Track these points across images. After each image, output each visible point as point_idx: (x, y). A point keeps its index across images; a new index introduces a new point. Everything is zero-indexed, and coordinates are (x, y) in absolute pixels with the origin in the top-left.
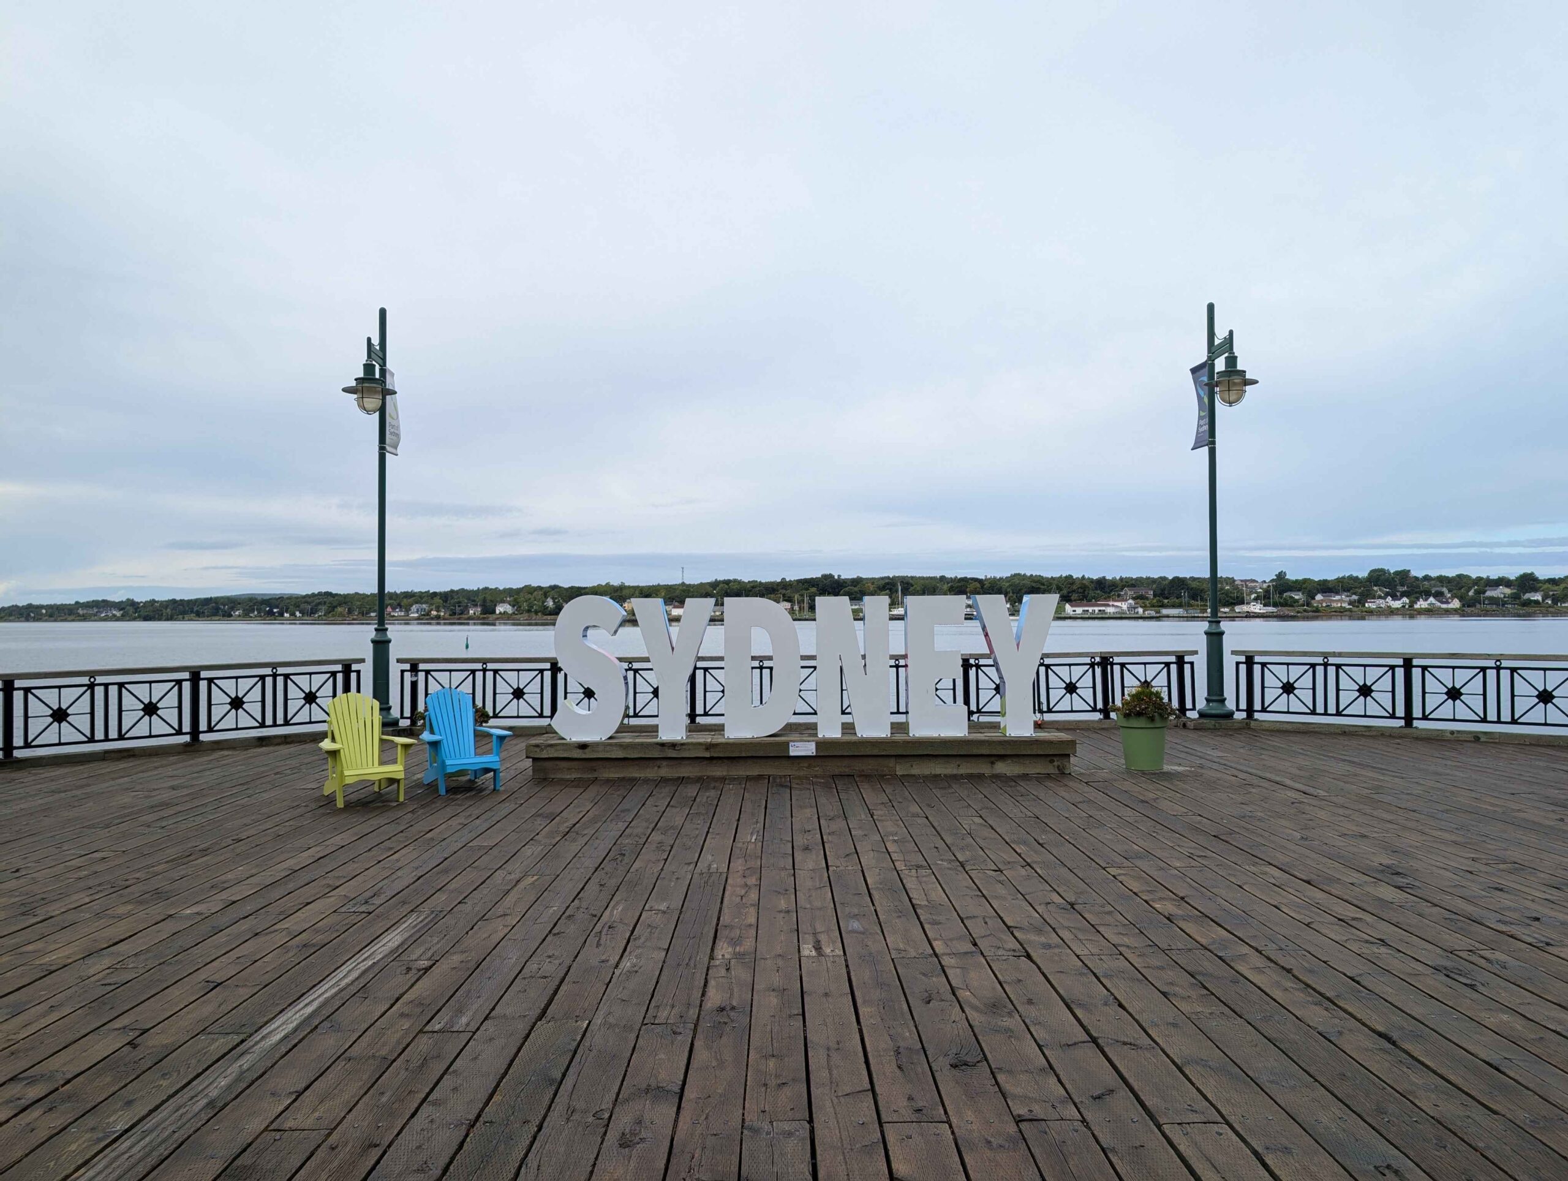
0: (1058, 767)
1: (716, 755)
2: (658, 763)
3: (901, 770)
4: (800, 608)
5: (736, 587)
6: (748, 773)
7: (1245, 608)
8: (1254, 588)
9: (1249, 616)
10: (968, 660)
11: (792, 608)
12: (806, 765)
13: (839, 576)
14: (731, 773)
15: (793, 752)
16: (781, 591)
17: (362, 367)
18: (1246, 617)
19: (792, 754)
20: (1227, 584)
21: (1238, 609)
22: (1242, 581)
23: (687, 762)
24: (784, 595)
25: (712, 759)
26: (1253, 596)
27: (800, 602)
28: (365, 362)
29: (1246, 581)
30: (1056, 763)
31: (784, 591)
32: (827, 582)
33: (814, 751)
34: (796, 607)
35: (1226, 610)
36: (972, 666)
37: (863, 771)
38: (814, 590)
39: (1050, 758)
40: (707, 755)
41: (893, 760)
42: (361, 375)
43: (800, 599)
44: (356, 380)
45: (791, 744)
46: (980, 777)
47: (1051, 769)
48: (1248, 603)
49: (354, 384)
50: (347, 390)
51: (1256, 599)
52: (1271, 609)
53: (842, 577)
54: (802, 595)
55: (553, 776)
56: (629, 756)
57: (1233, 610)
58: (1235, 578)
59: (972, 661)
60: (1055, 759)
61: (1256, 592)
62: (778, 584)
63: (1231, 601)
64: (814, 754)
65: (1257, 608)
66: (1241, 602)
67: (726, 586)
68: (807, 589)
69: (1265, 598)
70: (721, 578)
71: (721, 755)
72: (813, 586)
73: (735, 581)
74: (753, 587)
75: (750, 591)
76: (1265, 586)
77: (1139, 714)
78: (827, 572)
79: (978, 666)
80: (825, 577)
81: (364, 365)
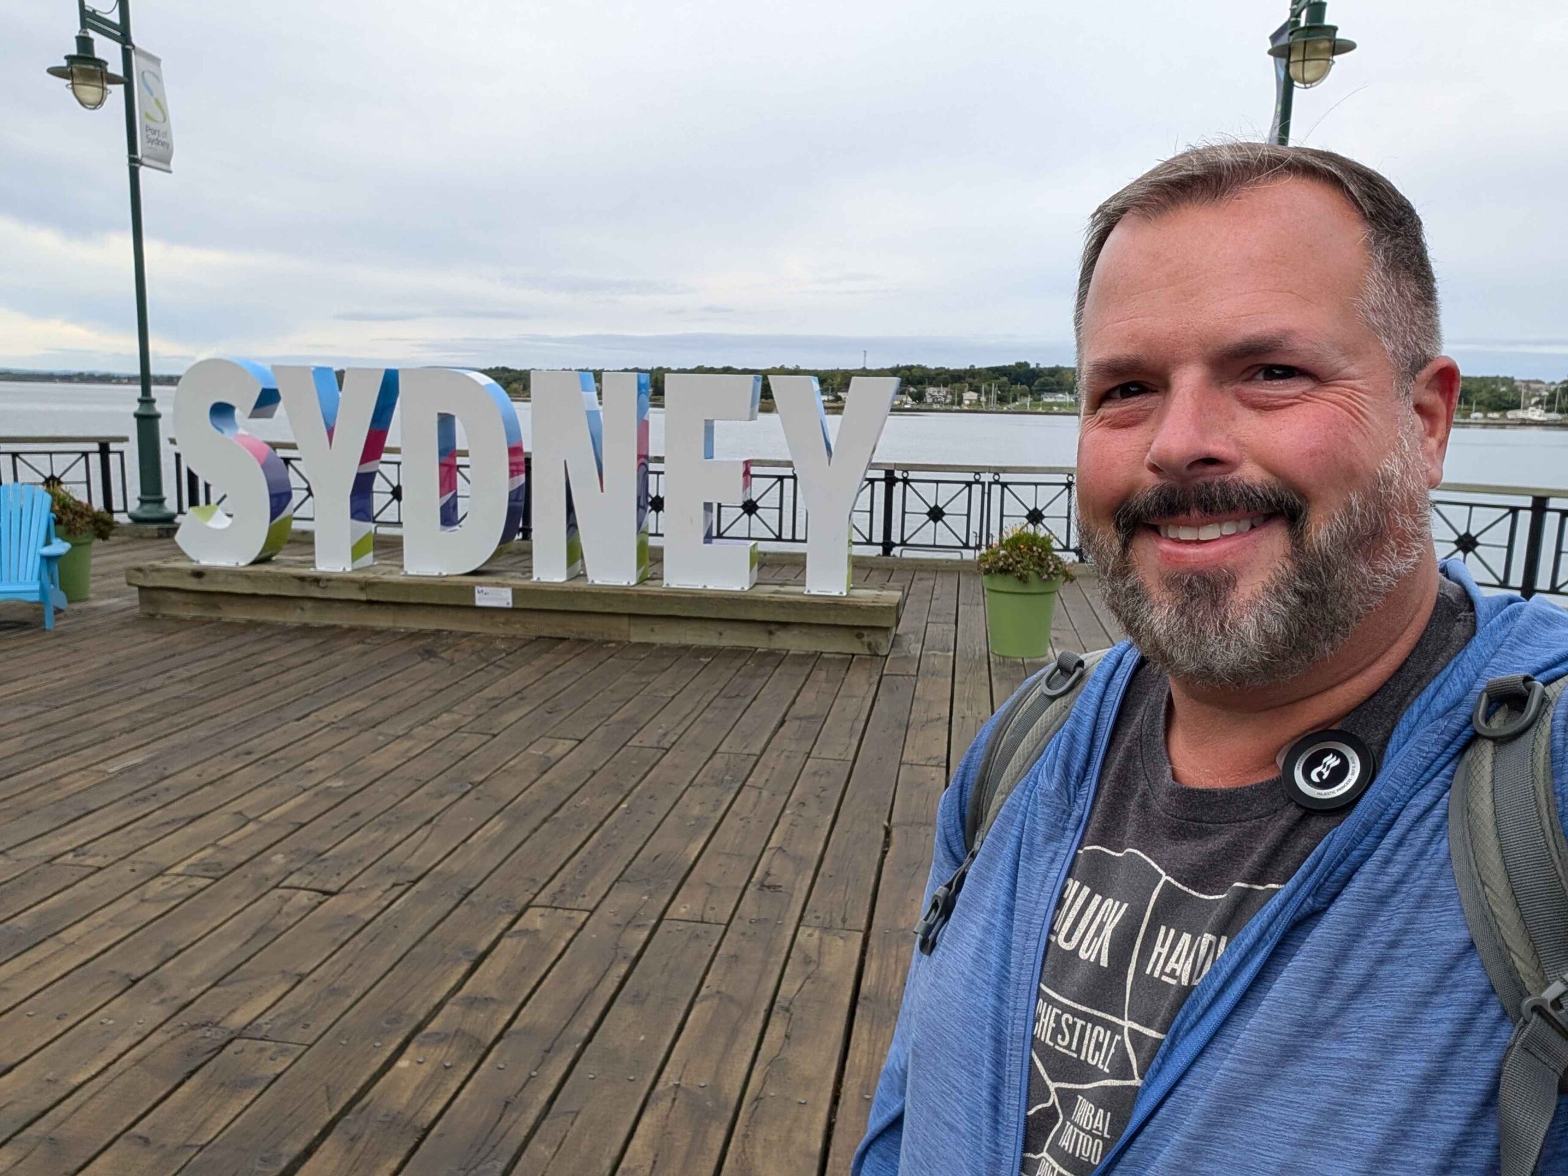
0: (869, 644)
1: (375, 598)
2: (301, 603)
3: (638, 634)
4: (988, 399)
5: (918, 373)
6: (423, 627)
7: (1520, 414)
8: (1537, 390)
9: (1525, 423)
10: (892, 472)
11: (979, 400)
12: (502, 620)
13: (1038, 365)
14: (398, 625)
15: (480, 601)
16: (968, 379)
17: (74, 42)
18: (1521, 424)
19: (478, 603)
20: (1503, 385)
21: (1510, 414)
22: (1523, 381)
23: (338, 605)
24: (970, 385)
25: (370, 603)
26: (1533, 401)
27: (988, 393)
28: (77, 34)
29: (1528, 382)
30: (866, 639)
31: (971, 380)
32: (1021, 371)
33: (510, 601)
34: (983, 399)
35: (1496, 415)
36: (898, 480)
37: (583, 633)
38: (1005, 379)
39: (857, 631)
40: (363, 597)
41: (625, 620)
42: (74, 52)
43: (988, 388)
44: (67, 58)
45: (477, 589)
46: (751, 652)
47: (857, 647)
48: (1526, 408)
49: (64, 63)
50: (55, 72)
51: (1537, 404)
52: (1554, 416)
53: (1041, 366)
54: (990, 385)
55: (165, 612)
56: (259, 592)
57: (1504, 416)
58: (1516, 378)
59: (898, 474)
60: (865, 633)
61: (1540, 396)
62: (966, 371)
63: (1504, 405)
64: (511, 605)
65: (1536, 414)
66: (1516, 406)
67: (908, 373)
68: (997, 378)
69: (1550, 403)
70: (903, 364)
71: (381, 599)
72: (1005, 375)
73: (919, 367)
74: (938, 375)
75: (934, 378)
76: (1553, 388)
77: (1004, 571)
78: (1022, 361)
79: (906, 481)
80: (1020, 365)
81: (78, 38)
